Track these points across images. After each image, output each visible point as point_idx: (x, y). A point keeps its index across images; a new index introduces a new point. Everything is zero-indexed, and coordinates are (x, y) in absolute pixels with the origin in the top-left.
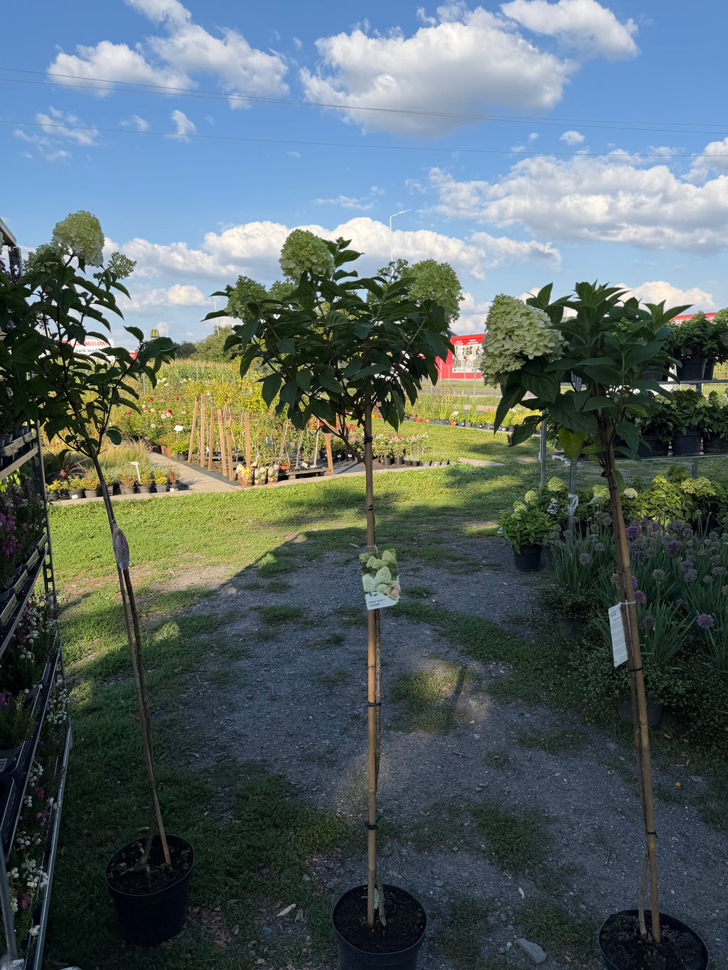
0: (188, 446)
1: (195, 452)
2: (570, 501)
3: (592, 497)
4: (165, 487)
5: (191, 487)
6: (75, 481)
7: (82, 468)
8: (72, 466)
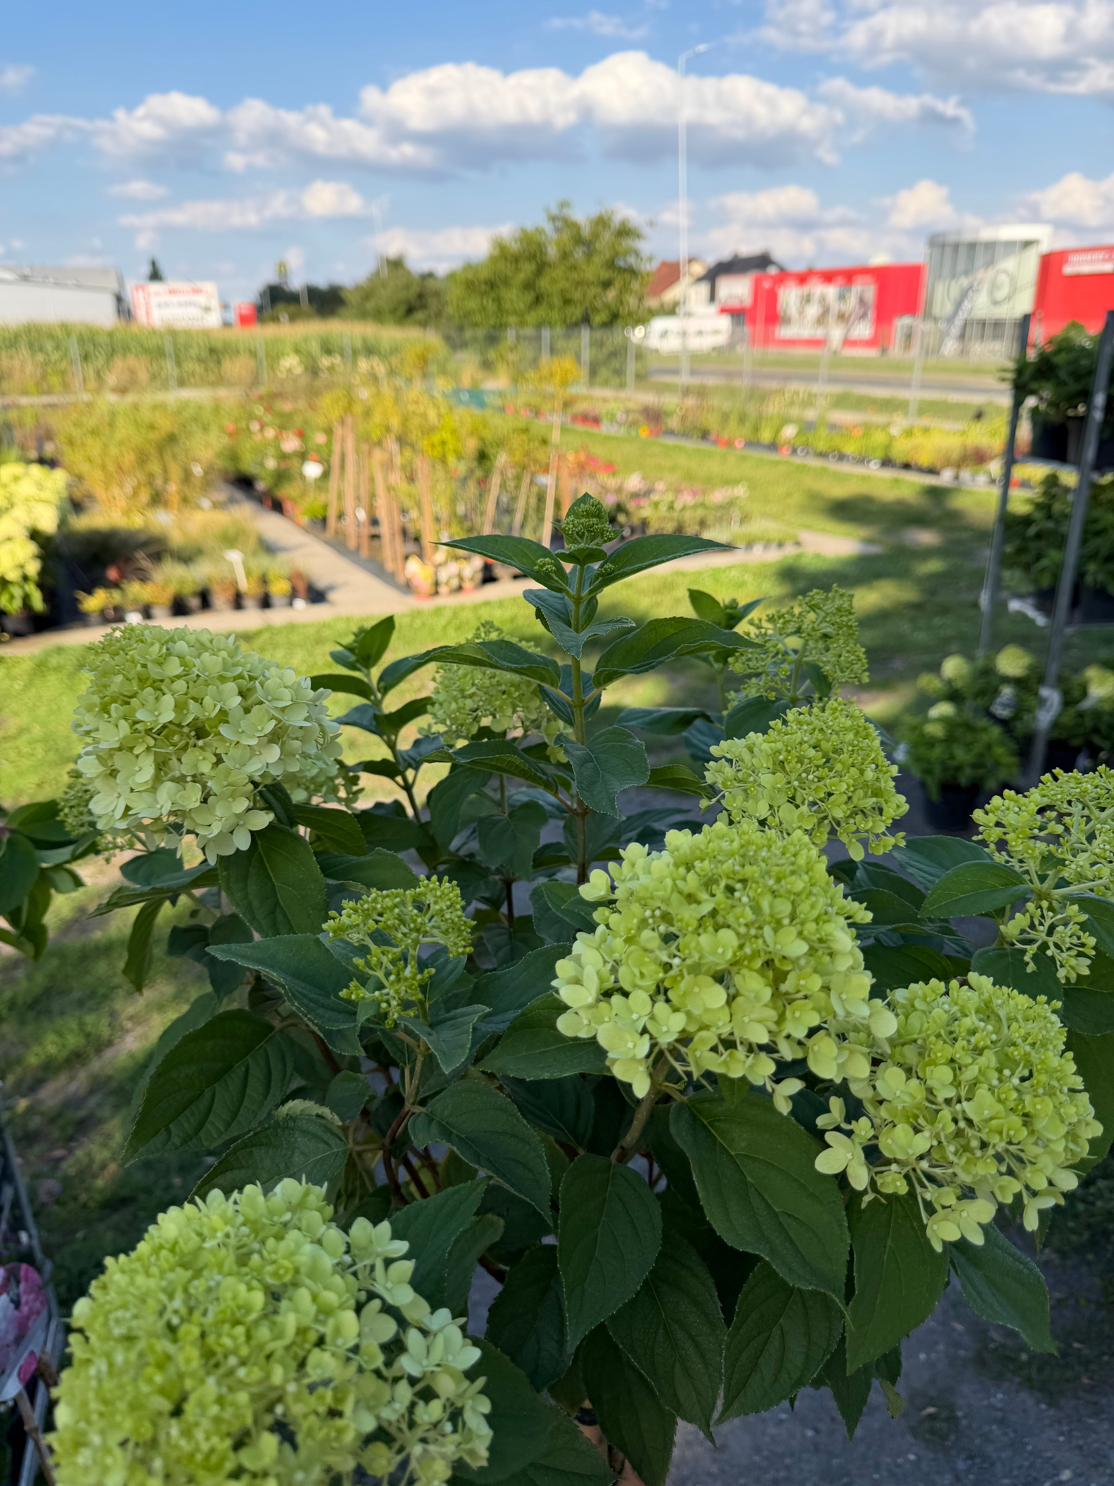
0: (325, 507)
1: (341, 516)
2: (1042, 702)
3: (1084, 693)
4: (285, 601)
5: (332, 596)
6: (135, 590)
7: (145, 563)
8: (129, 560)
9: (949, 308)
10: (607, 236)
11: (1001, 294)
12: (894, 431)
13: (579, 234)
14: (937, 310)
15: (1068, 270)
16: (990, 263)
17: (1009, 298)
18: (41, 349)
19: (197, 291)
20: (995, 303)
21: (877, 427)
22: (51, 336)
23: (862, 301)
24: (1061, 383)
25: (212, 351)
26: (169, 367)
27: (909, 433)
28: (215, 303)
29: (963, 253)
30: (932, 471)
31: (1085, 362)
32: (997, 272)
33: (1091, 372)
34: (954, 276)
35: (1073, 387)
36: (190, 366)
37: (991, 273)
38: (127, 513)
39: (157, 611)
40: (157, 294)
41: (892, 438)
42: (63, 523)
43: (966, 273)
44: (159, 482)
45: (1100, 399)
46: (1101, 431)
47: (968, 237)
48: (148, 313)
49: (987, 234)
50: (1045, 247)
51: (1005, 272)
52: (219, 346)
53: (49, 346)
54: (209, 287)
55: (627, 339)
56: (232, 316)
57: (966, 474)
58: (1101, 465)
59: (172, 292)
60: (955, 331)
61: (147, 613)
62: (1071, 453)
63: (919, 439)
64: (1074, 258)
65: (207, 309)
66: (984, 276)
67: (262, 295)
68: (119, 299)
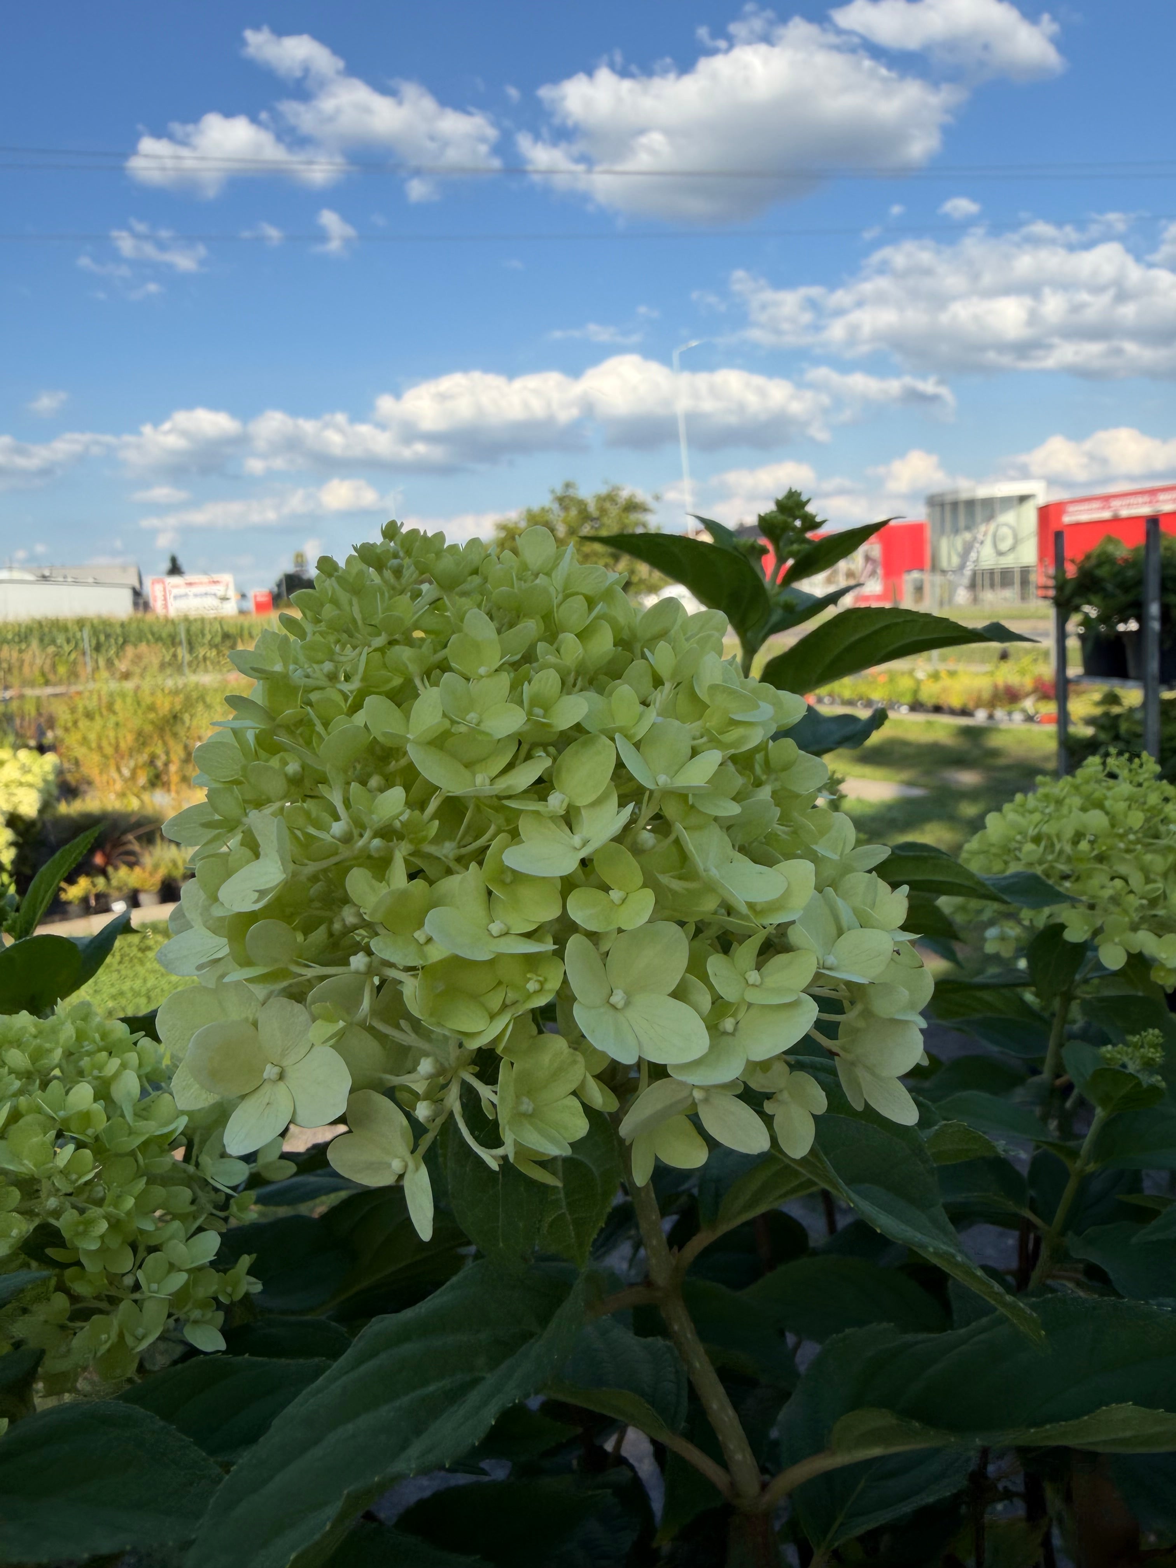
6: (123, 875)
7: (136, 847)
8: (118, 843)
9: (955, 561)
10: (614, 511)
11: (1004, 546)
12: (920, 675)
13: (585, 510)
14: (944, 564)
15: (1067, 519)
16: (990, 517)
17: (1013, 549)
18: (53, 642)
19: (215, 582)
20: (1000, 554)
21: (903, 674)
22: (66, 629)
23: (868, 558)
24: (1107, 596)
25: (226, 636)
26: (182, 653)
27: (935, 676)
28: (232, 593)
29: (962, 510)
30: (965, 712)
31: (1130, 573)
32: (998, 526)
33: (1140, 582)
34: (956, 531)
35: (1123, 599)
36: (202, 652)
37: (992, 526)
38: (122, 795)
39: (143, 898)
40: (176, 586)
41: (918, 682)
42: (46, 807)
43: (968, 528)
44: (159, 764)
45: (1154, 609)
46: (1162, 642)
47: (964, 496)
48: (166, 606)
49: (983, 492)
50: (1042, 500)
51: (1007, 525)
52: (233, 631)
53: (61, 639)
54: (227, 578)
55: (641, 604)
56: (250, 605)
57: (1000, 714)
58: (1167, 678)
59: (190, 584)
60: (966, 581)
61: (134, 901)
62: (1132, 670)
63: (946, 681)
64: (1071, 508)
65: (224, 599)
66: (985, 530)
67: (279, 585)
68: (137, 594)
